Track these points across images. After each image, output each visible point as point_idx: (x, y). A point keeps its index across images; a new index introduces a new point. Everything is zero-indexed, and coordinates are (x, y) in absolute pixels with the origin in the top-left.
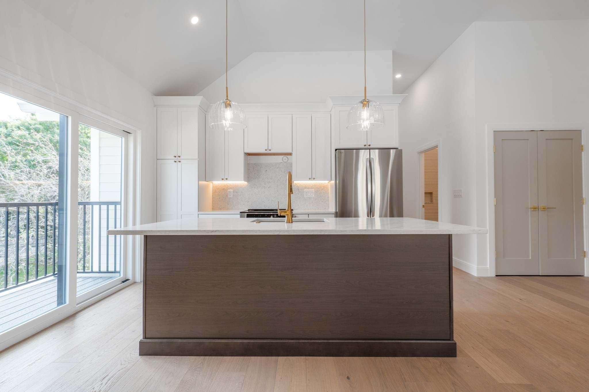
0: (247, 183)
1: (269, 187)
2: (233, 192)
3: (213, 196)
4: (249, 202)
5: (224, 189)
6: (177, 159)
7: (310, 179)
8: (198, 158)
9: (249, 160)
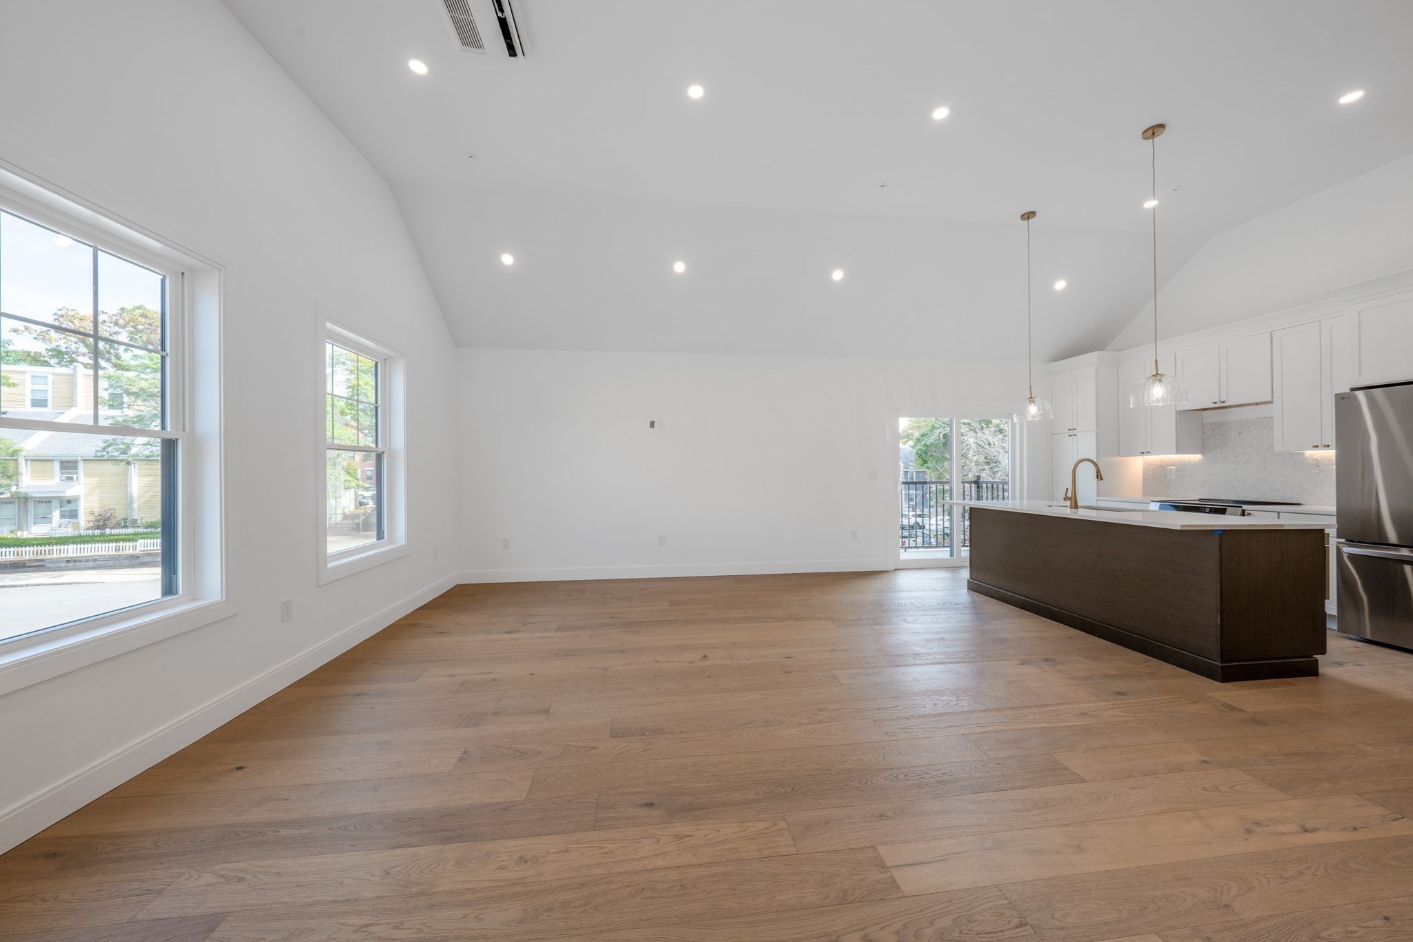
0: (1200, 456)
1: (1246, 462)
2: (1175, 471)
3: (1144, 476)
4: (1204, 486)
5: (1160, 466)
6: (1072, 432)
7: (1317, 446)
8: (1097, 428)
9: (1206, 418)
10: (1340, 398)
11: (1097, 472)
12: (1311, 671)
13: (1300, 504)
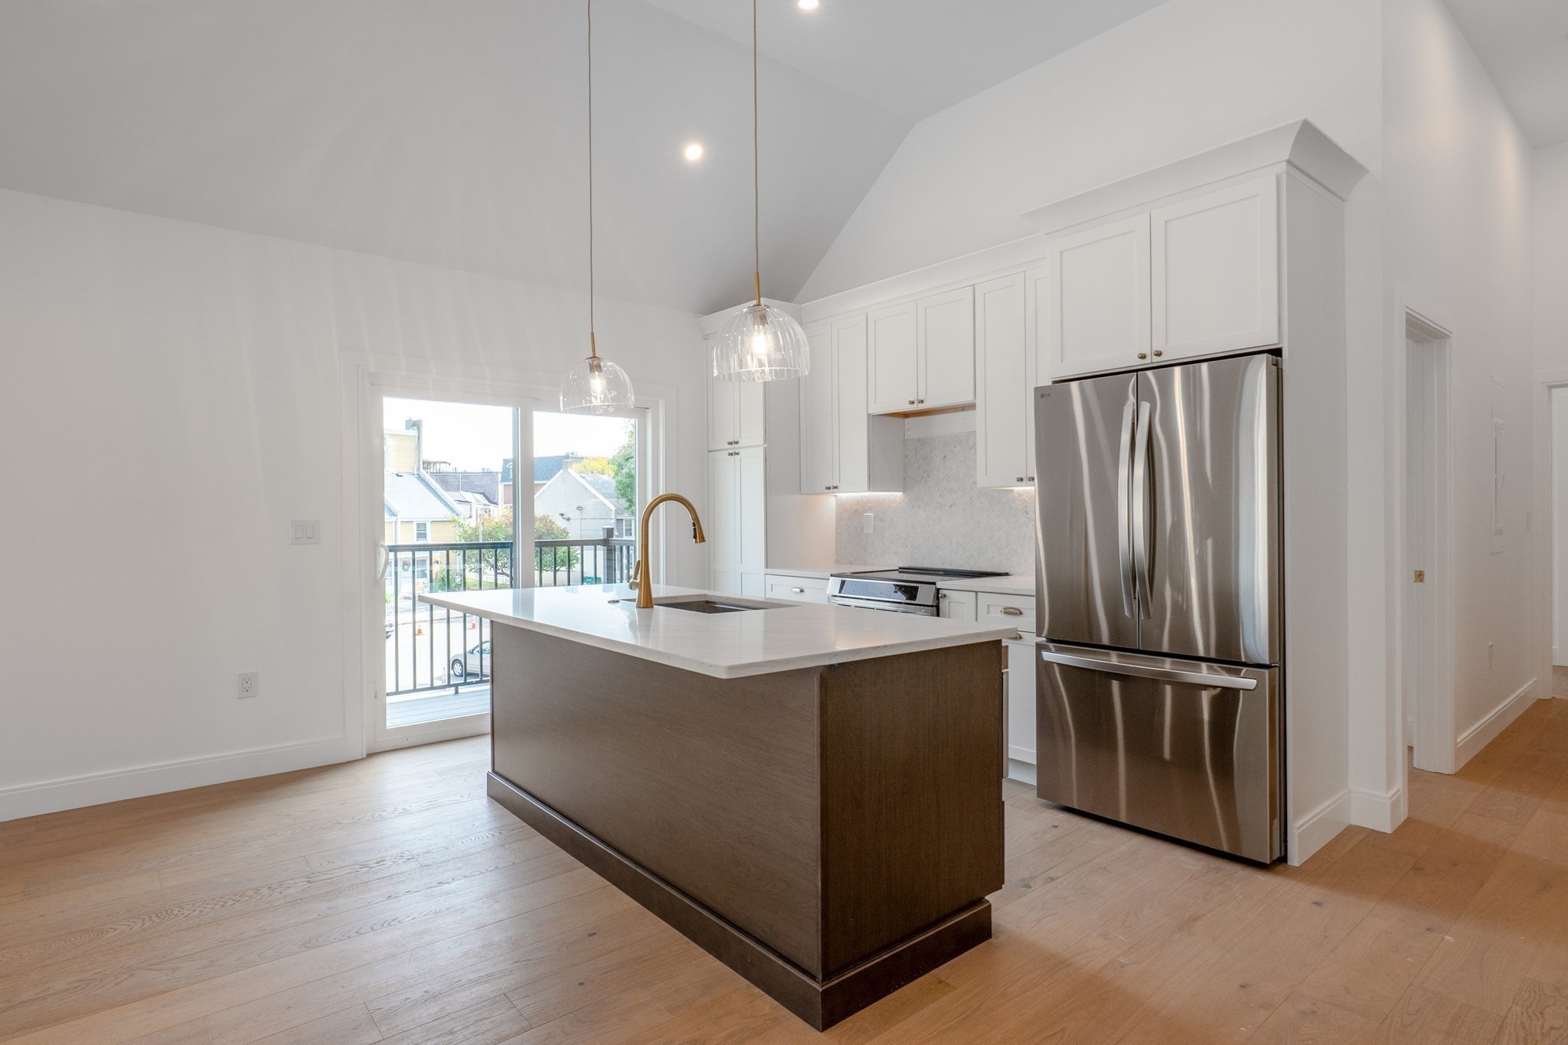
0: (900, 494)
1: (952, 505)
2: (874, 520)
3: (837, 529)
4: (906, 546)
5: (856, 511)
6: (733, 448)
7: (1022, 480)
8: (765, 442)
9: (908, 429)
10: (1041, 394)
11: (694, 525)
12: (980, 932)
13: (1007, 574)
